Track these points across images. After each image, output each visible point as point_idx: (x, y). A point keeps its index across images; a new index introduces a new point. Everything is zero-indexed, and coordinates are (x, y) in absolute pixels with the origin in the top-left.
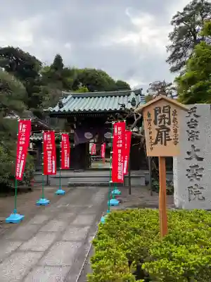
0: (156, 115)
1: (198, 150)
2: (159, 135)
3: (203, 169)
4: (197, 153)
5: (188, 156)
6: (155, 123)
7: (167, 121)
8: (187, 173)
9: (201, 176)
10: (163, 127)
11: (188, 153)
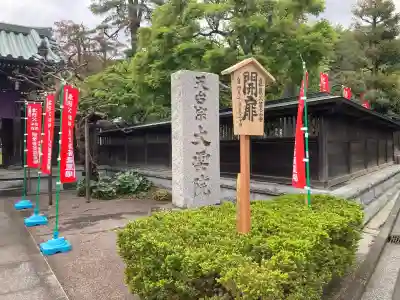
0: (245, 81)
1: (205, 132)
2: (247, 109)
3: (209, 155)
4: (204, 136)
5: (194, 140)
6: (244, 92)
7: (254, 91)
8: (193, 160)
9: (207, 164)
10: (252, 99)
11: (195, 135)
